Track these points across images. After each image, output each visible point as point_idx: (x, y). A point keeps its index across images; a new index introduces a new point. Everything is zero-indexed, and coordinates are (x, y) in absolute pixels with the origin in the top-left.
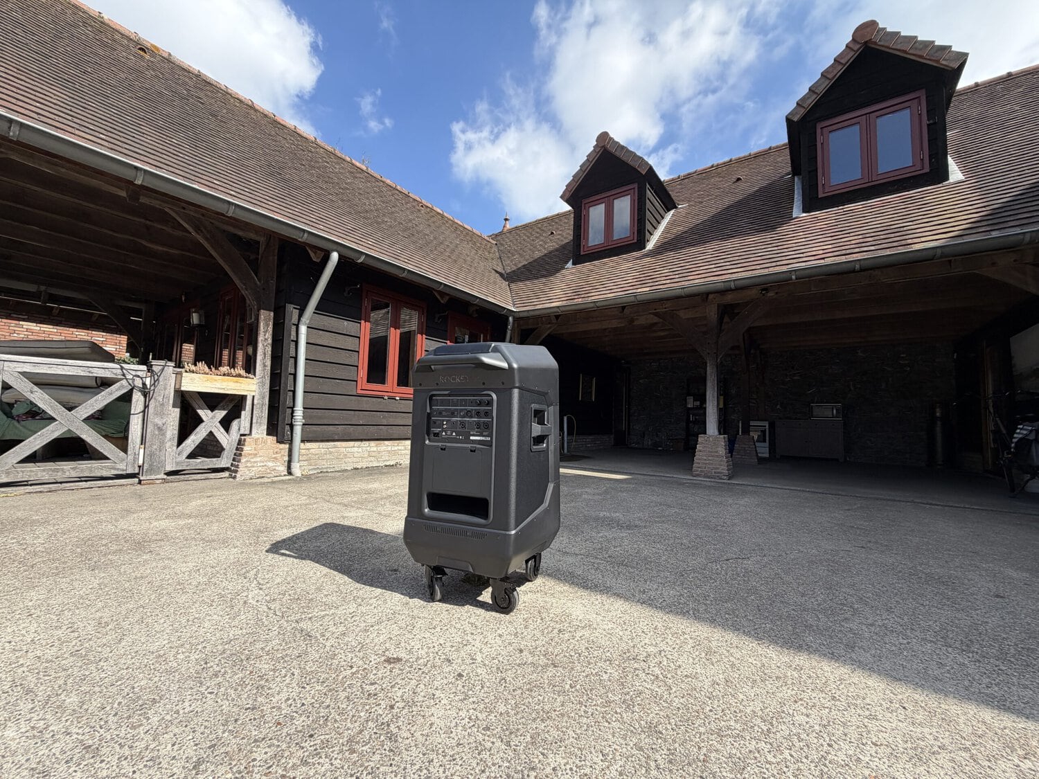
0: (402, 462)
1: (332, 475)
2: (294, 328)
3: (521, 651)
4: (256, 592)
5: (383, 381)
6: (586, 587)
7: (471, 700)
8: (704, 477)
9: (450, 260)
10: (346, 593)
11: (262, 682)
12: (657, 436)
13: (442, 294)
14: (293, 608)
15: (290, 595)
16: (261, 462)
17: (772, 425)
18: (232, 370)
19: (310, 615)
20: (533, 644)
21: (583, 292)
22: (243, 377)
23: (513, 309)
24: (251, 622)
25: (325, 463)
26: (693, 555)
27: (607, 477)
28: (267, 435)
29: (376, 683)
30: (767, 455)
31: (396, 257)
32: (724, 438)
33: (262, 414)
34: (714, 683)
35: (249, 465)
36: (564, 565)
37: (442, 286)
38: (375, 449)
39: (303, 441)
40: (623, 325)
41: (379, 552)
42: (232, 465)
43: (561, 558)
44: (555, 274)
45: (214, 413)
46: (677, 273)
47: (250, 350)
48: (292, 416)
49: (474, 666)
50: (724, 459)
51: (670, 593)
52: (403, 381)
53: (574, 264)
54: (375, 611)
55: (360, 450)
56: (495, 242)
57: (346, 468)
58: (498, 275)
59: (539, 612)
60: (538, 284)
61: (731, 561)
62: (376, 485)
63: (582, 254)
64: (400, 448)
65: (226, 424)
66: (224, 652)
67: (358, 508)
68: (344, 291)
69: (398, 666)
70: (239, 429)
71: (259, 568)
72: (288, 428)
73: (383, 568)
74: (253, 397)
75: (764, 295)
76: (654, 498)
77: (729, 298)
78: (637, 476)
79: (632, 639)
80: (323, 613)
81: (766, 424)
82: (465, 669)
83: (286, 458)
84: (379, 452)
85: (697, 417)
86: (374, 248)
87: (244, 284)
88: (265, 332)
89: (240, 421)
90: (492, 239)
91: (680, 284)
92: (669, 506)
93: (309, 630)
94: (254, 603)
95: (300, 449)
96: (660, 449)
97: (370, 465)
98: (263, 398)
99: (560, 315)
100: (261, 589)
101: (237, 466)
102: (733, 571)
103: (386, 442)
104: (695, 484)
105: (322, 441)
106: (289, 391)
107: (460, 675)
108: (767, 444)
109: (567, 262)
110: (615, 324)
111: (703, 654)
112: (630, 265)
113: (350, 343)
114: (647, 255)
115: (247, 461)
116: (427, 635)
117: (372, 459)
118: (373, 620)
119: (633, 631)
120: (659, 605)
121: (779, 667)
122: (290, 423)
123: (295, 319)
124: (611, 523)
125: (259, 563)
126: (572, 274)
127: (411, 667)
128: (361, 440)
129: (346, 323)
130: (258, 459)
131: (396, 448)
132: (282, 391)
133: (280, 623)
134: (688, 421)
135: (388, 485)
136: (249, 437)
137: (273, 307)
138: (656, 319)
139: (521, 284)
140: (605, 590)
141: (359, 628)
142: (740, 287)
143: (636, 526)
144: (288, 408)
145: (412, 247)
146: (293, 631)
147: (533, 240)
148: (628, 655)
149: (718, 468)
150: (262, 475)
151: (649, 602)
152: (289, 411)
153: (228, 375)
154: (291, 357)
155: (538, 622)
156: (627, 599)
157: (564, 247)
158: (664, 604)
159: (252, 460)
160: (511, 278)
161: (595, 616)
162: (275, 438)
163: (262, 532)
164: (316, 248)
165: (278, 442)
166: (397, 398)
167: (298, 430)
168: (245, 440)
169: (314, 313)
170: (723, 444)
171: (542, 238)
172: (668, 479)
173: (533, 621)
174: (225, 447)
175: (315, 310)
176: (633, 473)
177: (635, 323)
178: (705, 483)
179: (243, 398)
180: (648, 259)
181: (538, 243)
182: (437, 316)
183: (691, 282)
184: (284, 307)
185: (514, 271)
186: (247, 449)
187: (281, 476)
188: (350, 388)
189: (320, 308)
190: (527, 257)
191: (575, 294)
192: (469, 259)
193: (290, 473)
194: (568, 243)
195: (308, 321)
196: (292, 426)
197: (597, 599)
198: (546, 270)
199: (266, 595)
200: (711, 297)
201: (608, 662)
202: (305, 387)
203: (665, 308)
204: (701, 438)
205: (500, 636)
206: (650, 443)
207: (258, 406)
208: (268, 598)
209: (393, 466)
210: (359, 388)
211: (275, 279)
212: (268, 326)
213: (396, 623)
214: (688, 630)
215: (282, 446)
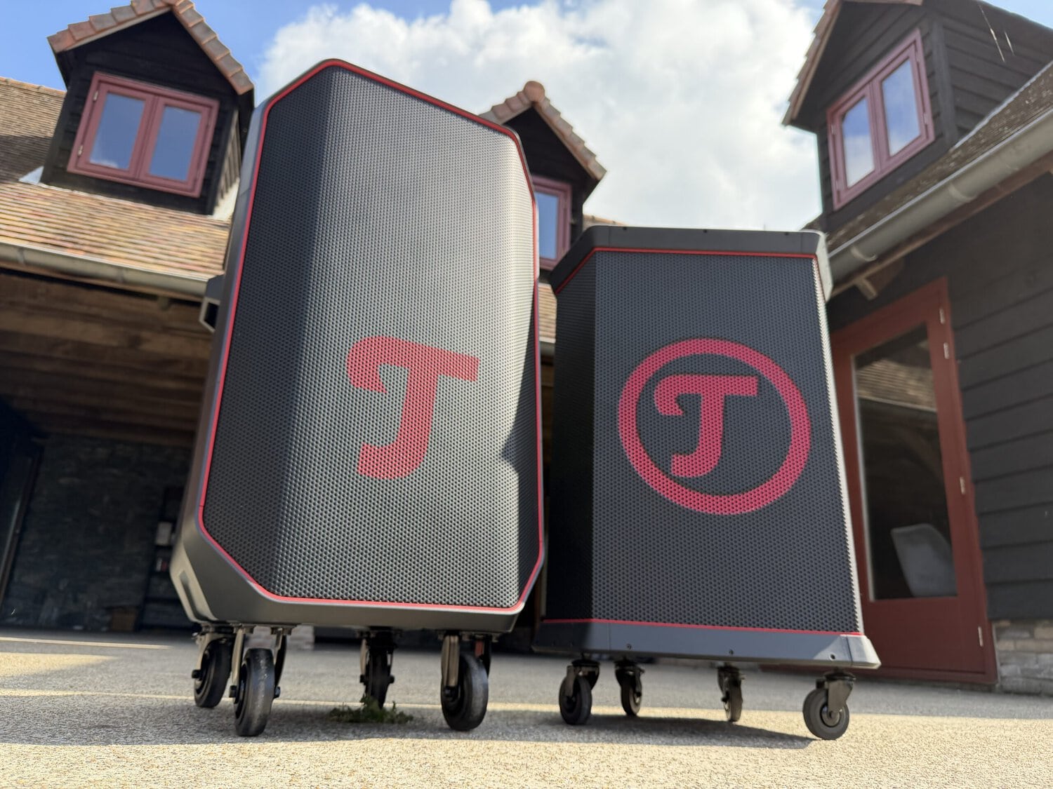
21: (87, 242)
53: (45, 179)
63: (71, 168)
109: (28, 170)
191: (63, 238)
206: (55, 616)
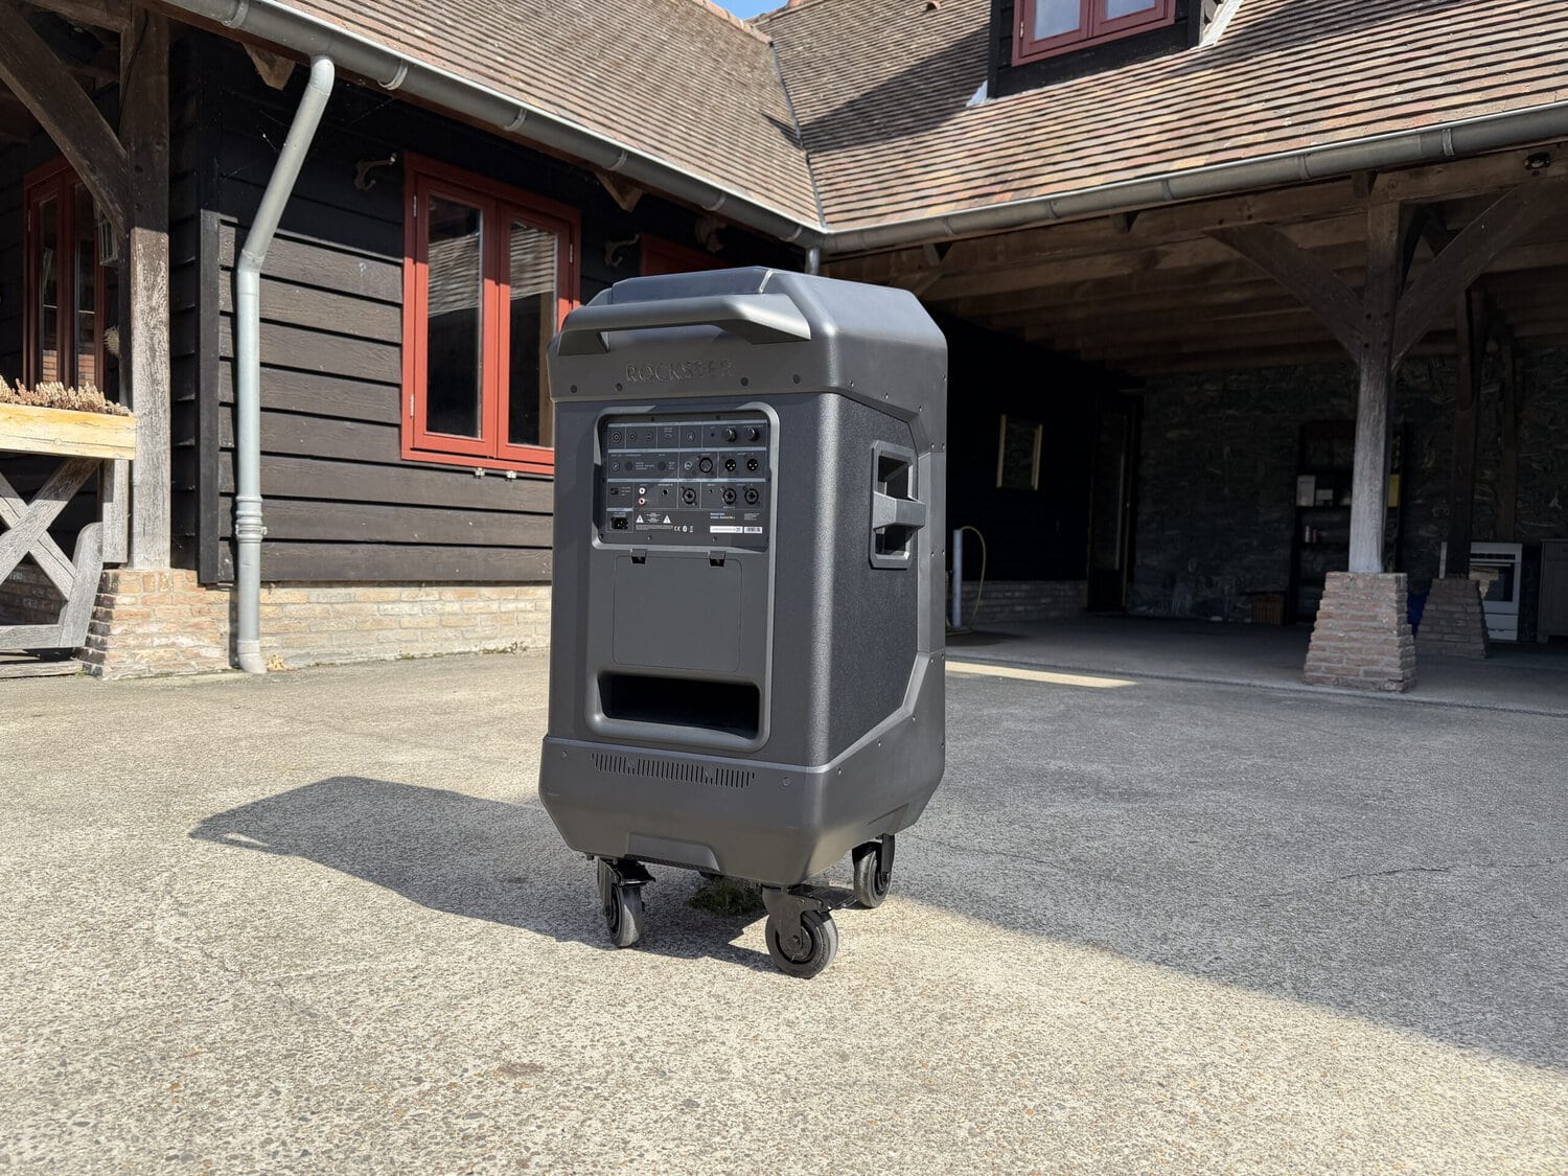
0: (528, 642)
1: (347, 670)
2: (225, 277)
3: (844, 1057)
4: (173, 921)
5: (468, 427)
6: (1010, 924)
7: (718, 1154)
8: (1337, 684)
9: (643, 86)
10: (397, 928)
11: (204, 1106)
12: (1210, 584)
13: (624, 182)
14: (266, 958)
15: (256, 929)
16: (160, 634)
17: (1532, 554)
18: (71, 391)
19: (310, 972)
20: (875, 1043)
21: (1018, 175)
22: (100, 410)
23: (818, 227)
24: (167, 982)
25: (325, 642)
26: (1299, 860)
27: (1067, 682)
28: (175, 564)
29: (480, 1115)
30: (1512, 636)
31: (491, 73)
32: (1398, 580)
33: (157, 510)
34: (1341, 1135)
35: (131, 641)
36: (955, 876)
37: (623, 159)
38: (456, 607)
39: (265, 583)
40: (1126, 271)
41: (475, 840)
42: (88, 642)
43: (946, 860)
44: (936, 124)
45: (33, 505)
46: (1287, 111)
47: (113, 340)
48: (235, 518)
49: (725, 1085)
50: (1394, 637)
51: (1231, 944)
52: (524, 426)
53: (993, 93)
54: (472, 965)
55: (417, 609)
56: (767, 39)
57: (382, 656)
58: (776, 130)
59: (891, 976)
60: (887, 155)
61: (1400, 875)
62: (462, 695)
63: (1016, 61)
64: (521, 605)
65: (65, 533)
66: (105, 1041)
67: (418, 745)
68: (355, 174)
69: (533, 1080)
70: (100, 550)
71: (175, 870)
72: (224, 547)
73: (489, 876)
74: (131, 463)
75: (1535, 174)
76: (1197, 732)
77: (1435, 184)
78: (1150, 682)
79: (1131, 1039)
80: (341, 968)
81: (1516, 550)
82: (704, 1093)
83: (226, 628)
84: (468, 616)
85: (1324, 534)
86: (432, 49)
87: (86, 155)
88: (151, 288)
89: (101, 529)
90: (760, 28)
91: (1293, 143)
92: (1238, 751)
93: (309, 1002)
94: (170, 943)
95: (259, 603)
96: (1217, 619)
97: (446, 648)
98: (157, 468)
99: (950, 243)
100: (183, 914)
101: (102, 646)
102: (1404, 896)
103: (486, 591)
104: (1310, 701)
105: (316, 584)
106: (223, 449)
107: (690, 1104)
108: (1514, 606)
109: (972, 90)
110: (1105, 267)
111: (1316, 1075)
112: (1152, 92)
113: (377, 321)
114: (1203, 63)
115: (126, 633)
116: (605, 1018)
117: (450, 633)
118: (468, 986)
119: (1133, 1022)
120: (1202, 968)
121: (1514, 1106)
122: (228, 534)
123: (225, 255)
124: (1076, 785)
125: (173, 860)
126: (987, 122)
127: (567, 1083)
128: (419, 583)
129: (362, 264)
130: (154, 628)
131: (511, 606)
132: (203, 451)
133: (237, 985)
134: (1297, 543)
135: (493, 695)
136: (127, 570)
137: (167, 220)
138: (1221, 252)
139: (841, 157)
140: (1063, 932)
141: (433, 1002)
142: (1472, 150)
143: (1146, 794)
144: (222, 494)
145: (537, 47)
146: (269, 1004)
147: (876, 29)
148: (1119, 1071)
149: (1373, 662)
150: (166, 670)
151: (1178, 962)
152: (226, 503)
153: (63, 404)
154: (223, 359)
155: (887, 997)
156: (1118, 952)
157: (963, 46)
158: (1217, 965)
159: (140, 630)
160: (814, 138)
161: (1034, 987)
162: (194, 573)
163: (176, 794)
164: (273, 48)
165: (201, 584)
166: (511, 475)
167: (251, 553)
168: (116, 578)
169: (277, 235)
170: (1394, 596)
171: (901, 22)
172: (1237, 689)
173: (874, 995)
174: (67, 596)
175: (280, 226)
176: (1141, 675)
177: (1161, 266)
178: (1338, 700)
179: (103, 467)
180: (1206, 75)
181: (891, 35)
182: (611, 247)
183: (1329, 137)
184: (196, 219)
185: (821, 121)
186: (123, 600)
187: (213, 672)
188: (381, 444)
189: (293, 221)
190: (860, 78)
191: (993, 179)
192: (694, 83)
193: (237, 666)
194: (976, 34)
195: (262, 259)
196: (234, 543)
197: (1040, 951)
198: (914, 114)
199: (198, 928)
200: (1382, 180)
201: (1067, 1086)
202: (263, 440)
203: (1250, 217)
204: (1333, 582)
205: (789, 1024)
206: (1188, 604)
207: (145, 490)
208: (202, 933)
209: (504, 651)
210: (407, 443)
211: (167, 142)
212: (155, 270)
213: (524, 993)
214: (1278, 1022)
215: (213, 595)
